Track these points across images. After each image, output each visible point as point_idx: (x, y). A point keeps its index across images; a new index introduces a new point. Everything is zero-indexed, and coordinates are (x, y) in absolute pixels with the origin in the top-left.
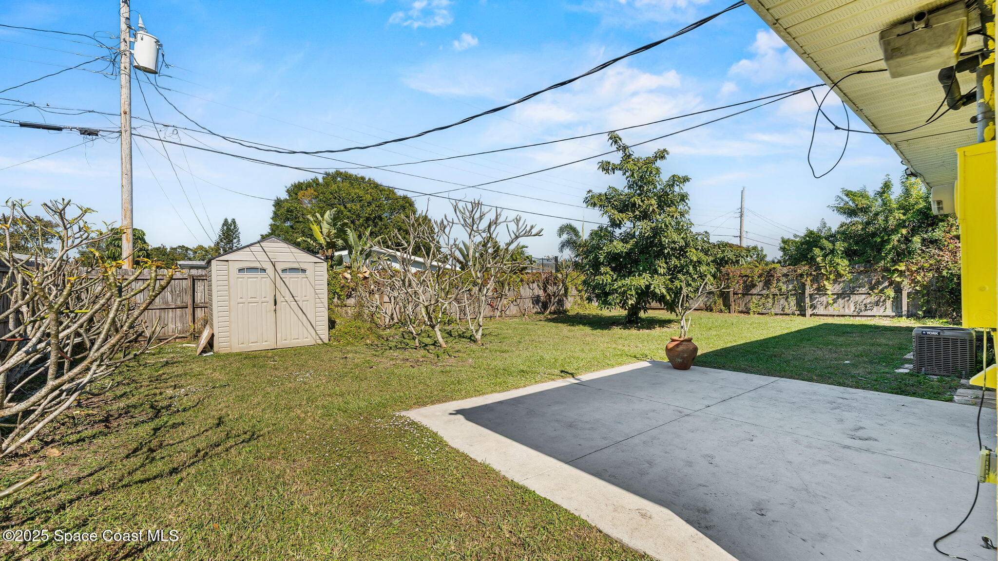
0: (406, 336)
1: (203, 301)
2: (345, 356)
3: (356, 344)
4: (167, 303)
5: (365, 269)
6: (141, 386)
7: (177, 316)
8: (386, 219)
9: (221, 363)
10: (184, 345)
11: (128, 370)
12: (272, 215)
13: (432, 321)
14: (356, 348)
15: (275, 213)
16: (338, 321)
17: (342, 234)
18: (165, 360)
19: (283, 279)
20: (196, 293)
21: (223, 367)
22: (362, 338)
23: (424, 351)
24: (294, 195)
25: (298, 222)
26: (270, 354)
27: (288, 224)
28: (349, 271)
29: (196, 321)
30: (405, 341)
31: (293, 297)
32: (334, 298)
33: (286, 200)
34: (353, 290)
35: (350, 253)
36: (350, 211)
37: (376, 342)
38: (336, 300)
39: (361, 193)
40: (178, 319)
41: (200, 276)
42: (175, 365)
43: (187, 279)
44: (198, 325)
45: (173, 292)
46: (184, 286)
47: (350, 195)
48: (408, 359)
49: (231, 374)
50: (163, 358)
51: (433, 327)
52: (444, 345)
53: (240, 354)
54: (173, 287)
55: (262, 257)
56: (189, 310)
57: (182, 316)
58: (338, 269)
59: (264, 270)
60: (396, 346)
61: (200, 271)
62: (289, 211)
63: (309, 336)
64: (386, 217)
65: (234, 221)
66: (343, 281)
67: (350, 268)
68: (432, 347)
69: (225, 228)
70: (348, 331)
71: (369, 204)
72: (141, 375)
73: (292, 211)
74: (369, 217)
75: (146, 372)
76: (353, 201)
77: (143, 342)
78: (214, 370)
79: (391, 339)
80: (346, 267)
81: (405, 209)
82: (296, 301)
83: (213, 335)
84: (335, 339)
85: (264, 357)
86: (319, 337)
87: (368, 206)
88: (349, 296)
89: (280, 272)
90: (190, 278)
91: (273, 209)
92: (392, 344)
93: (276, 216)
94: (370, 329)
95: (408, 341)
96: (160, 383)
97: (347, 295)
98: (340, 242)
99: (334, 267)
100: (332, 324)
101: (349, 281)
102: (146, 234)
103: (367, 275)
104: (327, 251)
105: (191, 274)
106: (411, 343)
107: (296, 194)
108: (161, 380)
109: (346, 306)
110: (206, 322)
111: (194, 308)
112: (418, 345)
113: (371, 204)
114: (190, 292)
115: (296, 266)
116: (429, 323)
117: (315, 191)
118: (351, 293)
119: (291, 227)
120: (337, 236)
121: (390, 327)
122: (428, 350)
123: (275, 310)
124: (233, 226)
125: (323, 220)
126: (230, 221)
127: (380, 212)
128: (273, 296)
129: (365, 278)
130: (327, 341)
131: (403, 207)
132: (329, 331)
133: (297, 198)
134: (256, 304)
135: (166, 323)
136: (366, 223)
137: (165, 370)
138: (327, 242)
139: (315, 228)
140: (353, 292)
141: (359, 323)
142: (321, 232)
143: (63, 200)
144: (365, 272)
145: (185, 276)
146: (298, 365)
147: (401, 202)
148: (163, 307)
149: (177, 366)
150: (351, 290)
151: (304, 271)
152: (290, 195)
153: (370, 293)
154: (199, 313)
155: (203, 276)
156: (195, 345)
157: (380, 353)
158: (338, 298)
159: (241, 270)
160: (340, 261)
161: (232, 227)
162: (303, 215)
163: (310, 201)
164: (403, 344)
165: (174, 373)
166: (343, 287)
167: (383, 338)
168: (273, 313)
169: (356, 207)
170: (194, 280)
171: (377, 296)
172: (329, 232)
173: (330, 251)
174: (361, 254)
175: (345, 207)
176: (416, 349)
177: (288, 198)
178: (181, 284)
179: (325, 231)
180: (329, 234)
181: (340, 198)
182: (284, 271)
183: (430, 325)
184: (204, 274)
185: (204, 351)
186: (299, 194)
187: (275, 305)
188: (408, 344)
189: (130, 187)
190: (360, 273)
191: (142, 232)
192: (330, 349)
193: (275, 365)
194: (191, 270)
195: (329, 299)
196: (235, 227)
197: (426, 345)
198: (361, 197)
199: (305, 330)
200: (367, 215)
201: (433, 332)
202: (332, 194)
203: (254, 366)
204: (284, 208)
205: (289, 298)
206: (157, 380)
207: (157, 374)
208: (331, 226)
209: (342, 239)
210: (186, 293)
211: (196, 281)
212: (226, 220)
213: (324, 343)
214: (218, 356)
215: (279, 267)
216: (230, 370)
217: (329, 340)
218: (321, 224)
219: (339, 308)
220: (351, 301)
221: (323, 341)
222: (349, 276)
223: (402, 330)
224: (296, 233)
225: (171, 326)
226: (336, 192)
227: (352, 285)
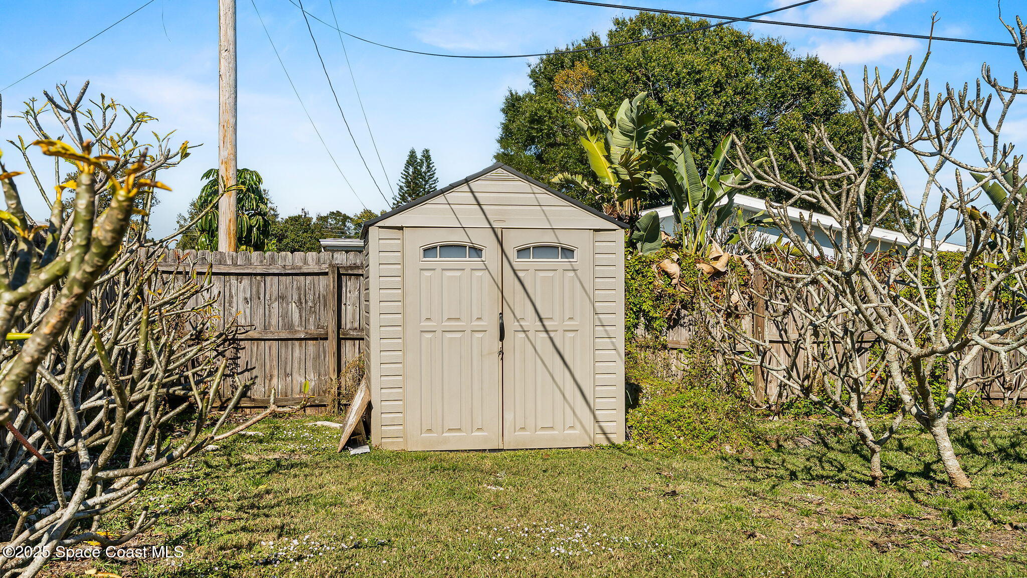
0: (832, 441)
1: (356, 325)
2: (671, 488)
3: (697, 454)
4: (290, 327)
5: (716, 249)
6: (220, 519)
7: (308, 357)
8: (760, 126)
9: (383, 477)
10: (319, 423)
11: (207, 475)
12: (498, 133)
13: (927, 406)
14: (695, 465)
15: (506, 128)
16: (646, 387)
17: (660, 158)
18: (277, 456)
19: (520, 274)
20: (343, 307)
21: (387, 488)
22: (711, 439)
23: (900, 495)
24: (546, 82)
25: (552, 145)
26: (488, 464)
27: (532, 151)
28: (675, 256)
29: (343, 370)
30: (831, 455)
31: (541, 320)
32: (636, 326)
33: (529, 96)
34: (684, 307)
35: (678, 208)
36: (670, 110)
37: (750, 454)
38: (640, 331)
39: (699, 61)
40: (309, 364)
41: (351, 268)
42: (293, 471)
43: (326, 274)
44: (347, 380)
45: (301, 303)
46: (322, 289)
47: (672, 70)
48: (856, 519)
49: (399, 511)
50: (273, 450)
51: (927, 422)
52: (963, 481)
53: (423, 457)
54: (302, 292)
55: (472, 217)
56: (331, 345)
57: (317, 357)
58: (647, 251)
59: (476, 251)
60: (808, 470)
61: (351, 255)
62: (535, 120)
63: (578, 425)
64: (762, 119)
65: (427, 156)
66: (660, 282)
67: (676, 247)
68: (923, 483)
69: (411, 170)
70: (675, 416)
71: (719, 87)
72: (226, 490)
73: (540, 121)
74: (717, 122)
75: (237, 482)
76: (678, 85)
77: (248, 411)
78: (367, 494)
79: (789, 445)
80: (668, 245)
81: (810, 93)
82: (547, 331)
83: (369, 407)
84: (640, 435)
85: (475, 469)
86: (601, 427)
87: (715, 93)
88: (674, 322)
89: (512, 254)
90: (333, 272)
91: (502, 118)
92: (798, 463)
93: (507, 136)
94: (732, 414)
95: (840, 457)
96: (255, 516)
97: (669, 318)
98: (654, 180)
99: (639, 245)
100: (633, 394)
101: (674, 281)
102: (264, 180)
103: (720, 266)
104: (621, 204)
105: (334, 262)
106: (854, 464)
107: (551, 80)
108: (258, 508)
109: (665, 347)
110: (362, 373)
111: (339, 340)
112: (878, 473)
113: (723, 89)
114: (332, 303)
115: (548, 239)
116: (914, 410)
117: (591, 67)
118: (678, 314)
119: (539, 157)
120: (647, 164)
121: (781, 411)
122: (911, 493)
123: (501, 352)
124: (425, 165)
125: (613, 122)
126: (419, 155)
127: (745, 108)
128: (497, 316)
129: (717, 274)
130: (619, 439)
131: (808, 88)
132: (627, 412)
133: (552, 89)
134: (458, 335)
135: (288, 371)
136: (710, 137)
137: (275, 483)
138: (623, 182)
139: (593, 146)
140: (683, 312)
141: (704, 397)
142: (608, 158)
143: (103, 97)
144: (717, 259)
145: (325, 268)
146: (552, 501)
147: (806, 77)
148: (283, 336)
149: (295, 476)
150: (678, 306)
151: (568, 252)
152: (537, 84)
153: (729, 315)
154: (350, 352)
155: (358, 267)
156: (338, 425)
157: (766, 485)
158: (648, 328)
159: (429, 251)
160: (653, 231)
161: (424, 169)
162: (563, 127)
163: (581, 93)
164: (827, 466)
165: (287, 491)
166: (659, 298)
167: (767, 442)
168: (496, 357)
169: (685, 97)
170: (340, 276)
171: (746, 323)
172: (628, 154)
173: (628, 203)
174: (705, 209)
175: (661, 101)
176: (872, 484)
177: (533, 92)
178: (316, 286)
179: (617, 152)
180: (627, 160)
181: (648, 79)
182: (523, 252)
183: (919, 416)
184: (358, 262)
185: (352, 442)
186: (557, 78)
187: (502, 338)
188: (841, 469)
189: (232, 77)
190: (702, 259)
191: (257, 175)
192: (629, 462)
193: (497, 495)
194: (335, 255)
195: (628, 328)
196: (428, 167)
197: (901, 475)
198: (699, 72)
199: (568, 411)
200: (712, 117)
201: (929, 436)
202: (629, 70)
203: (452, 492)
204: (523, 114)
205: (531, 322)
206: (252, 506)
207: (254, 490)
208: (632, 138)
209: (659, 172)
210: (325, 305)
211: (344, 278)
212: (412, 155)
213: (614, 446)
214: (378, 457)
215: (512, 242)
216: (398, 500)
217: (627, 437)
218: (609, 136)
219: (649, 353)
220: (681, 336)
221: (608, 439)
222: (674, 269)
223: (813, 419)
224: (550, 170)
225: (298, 379)
226: (640, 65)
227: (682, 292)
